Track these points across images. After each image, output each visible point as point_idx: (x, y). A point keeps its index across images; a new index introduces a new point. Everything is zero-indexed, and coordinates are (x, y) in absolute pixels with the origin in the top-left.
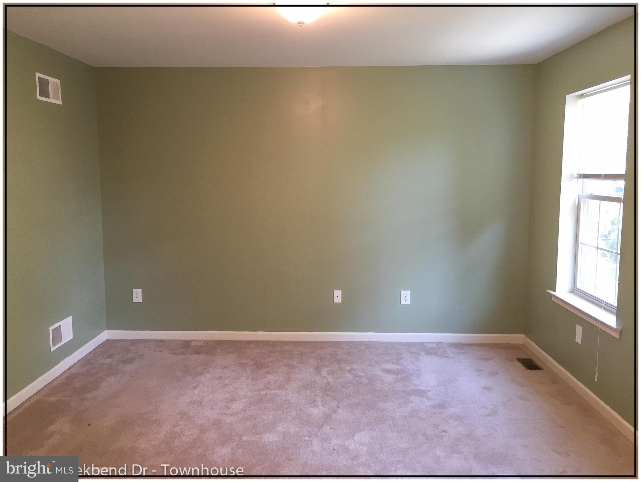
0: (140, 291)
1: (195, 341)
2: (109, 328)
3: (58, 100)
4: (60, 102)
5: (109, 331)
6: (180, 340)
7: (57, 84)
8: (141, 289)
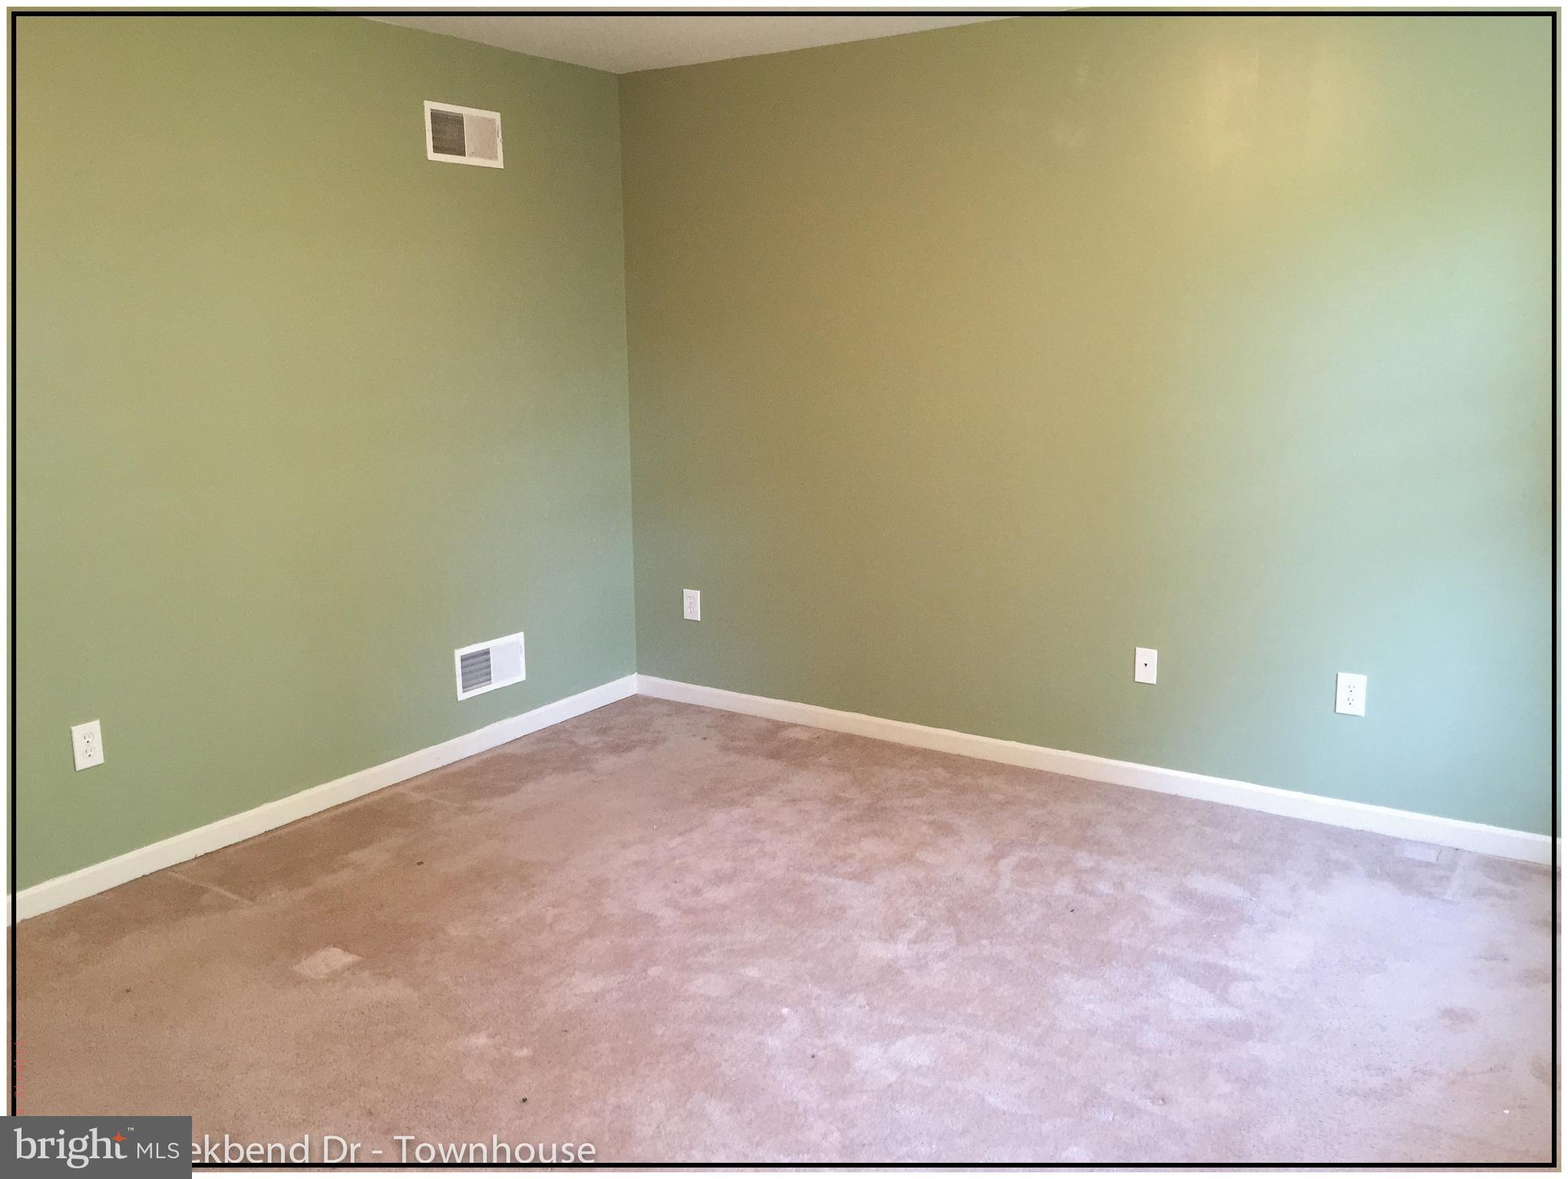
0: (697, 595)
1: (799, 729)
2: (643, 669)
3: (494, 157)
4: (498, 163)
5: (643, 677)
6: (768, 720)
7: (492, 121)
8: (699, 592)
